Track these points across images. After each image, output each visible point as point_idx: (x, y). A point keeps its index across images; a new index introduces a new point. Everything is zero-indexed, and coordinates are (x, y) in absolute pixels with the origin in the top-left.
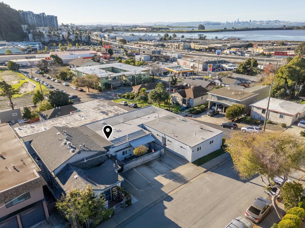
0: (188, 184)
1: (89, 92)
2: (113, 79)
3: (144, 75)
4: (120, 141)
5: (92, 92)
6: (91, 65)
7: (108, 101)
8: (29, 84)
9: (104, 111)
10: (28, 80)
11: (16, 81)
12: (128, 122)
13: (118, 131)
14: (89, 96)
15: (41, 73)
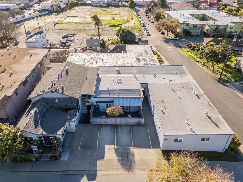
0: (130, 173)
1: (167, 35)
2: (194, 27)
3: (231, 28)
4: (109, 93)
5: (169, 36)
6: (187, 10)
7: (175, 48)
8: (133, 20)
9: (141, 58)
10: (134, 17)
11: (127, 17)
12: (139, 77)
13: (120, 83)
14: (163, 39)
15: (147, 13)
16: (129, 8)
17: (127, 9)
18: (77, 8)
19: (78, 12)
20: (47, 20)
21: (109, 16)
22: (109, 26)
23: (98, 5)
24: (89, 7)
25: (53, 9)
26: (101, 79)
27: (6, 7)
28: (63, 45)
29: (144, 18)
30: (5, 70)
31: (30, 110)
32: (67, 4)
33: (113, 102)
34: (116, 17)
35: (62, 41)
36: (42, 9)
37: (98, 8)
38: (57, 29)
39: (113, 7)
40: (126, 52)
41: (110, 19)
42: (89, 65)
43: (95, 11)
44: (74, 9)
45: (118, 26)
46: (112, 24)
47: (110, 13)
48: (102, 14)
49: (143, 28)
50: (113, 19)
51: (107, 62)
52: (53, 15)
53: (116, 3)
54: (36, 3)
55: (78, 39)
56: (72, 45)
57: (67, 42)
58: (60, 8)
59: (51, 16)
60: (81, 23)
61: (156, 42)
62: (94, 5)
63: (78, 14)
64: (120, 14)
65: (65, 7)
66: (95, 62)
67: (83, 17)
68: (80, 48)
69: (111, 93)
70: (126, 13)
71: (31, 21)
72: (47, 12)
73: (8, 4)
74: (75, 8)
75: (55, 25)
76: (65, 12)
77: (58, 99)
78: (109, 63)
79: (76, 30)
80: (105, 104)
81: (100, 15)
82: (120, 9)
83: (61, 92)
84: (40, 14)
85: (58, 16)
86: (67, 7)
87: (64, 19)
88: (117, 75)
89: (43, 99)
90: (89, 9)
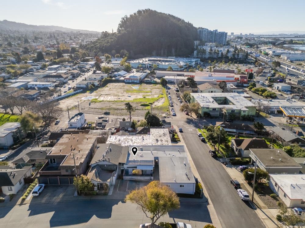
2: (213, 110)
3: (245, 112)
5: (192, 117)
6: (213, 91)
7: (194, 128)
8: (163, 99)
9: (159, 139)
10: (165, 95)
11: (157, 96)
12: (154, 153)
13: (142, 156)
14: (187, 120)
15: (178, 91)
16: (161, 85)
17: (158, 86)
18: (110, 85)
19: (111, 90)
20: (82, 99)
21: (141, 94)
22: (140, 104)
23: (130, 81)
24: (122, 84)
25: (87, 87)
26: (130, 154)
27: (43, 85)
28: (100, 125)
29: (174, 97)
30: (75, 148)
31: (91, 171)
32: (101, 81)
33: (136, 167)
34: (147, 95)
35: (98, 122)
36: (77, 87)
37: (131, 85)
38: (92, 108)
39: (146, 83)
40: (150, 134)
41: (142, 97)
42: (123, 144)
43: (128, 88)
44: (107, 87)
45: (148, 105)
46: (142, 104)
47: (142, 90)
48: (134, 92)
49: (171, 108)
50: (144, 98)
51: (135, 142)
52: (88, 93)
53: (149, 80)
54: (70, 80)
55: (112, 120)
56: (107, 125)
57: (103, 122)
58: (94, 85)
59: (85, 94)
60: (114, 102)
61: (180, 122)
62: (127, 82)
63: (111, 92)
64: (151, 92)
65: (98, 85)
66: (126, 142)
67: (116, 95)
68: (114, 128)
69: (136, 162)
70: (157, 91)
71: (68, 99)
72: (82, 90)
73: (45, 82)
74: (108, 85)
75: (90, 104)
76: (98, 90)
77: (106, 165)
78: (136, 142)
79: (109, 109)
80: (132, 169)
81: (132, 93)
82: (152, 87)
83: (108, 161)
84: (75, 92)
85: (93, 94)
86: (101, 84)
87: (98, 97)
88: (140, 152)
89: (98, 165)
90: (122, 86)
